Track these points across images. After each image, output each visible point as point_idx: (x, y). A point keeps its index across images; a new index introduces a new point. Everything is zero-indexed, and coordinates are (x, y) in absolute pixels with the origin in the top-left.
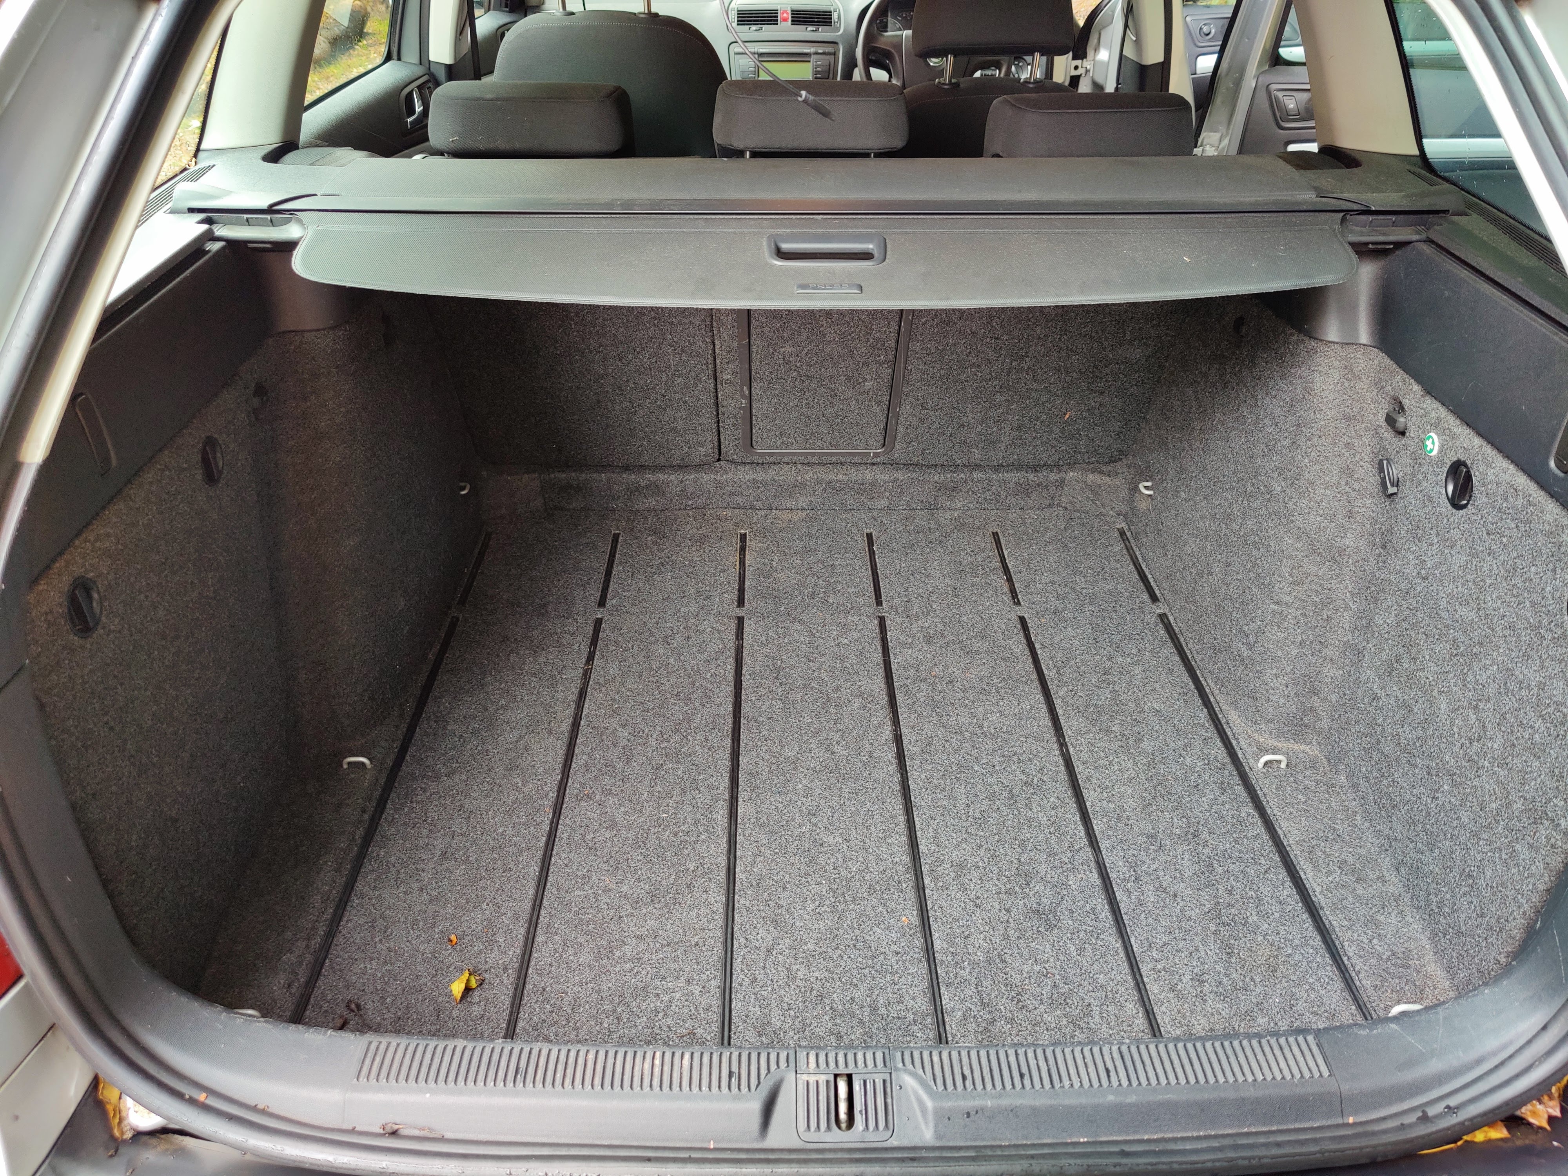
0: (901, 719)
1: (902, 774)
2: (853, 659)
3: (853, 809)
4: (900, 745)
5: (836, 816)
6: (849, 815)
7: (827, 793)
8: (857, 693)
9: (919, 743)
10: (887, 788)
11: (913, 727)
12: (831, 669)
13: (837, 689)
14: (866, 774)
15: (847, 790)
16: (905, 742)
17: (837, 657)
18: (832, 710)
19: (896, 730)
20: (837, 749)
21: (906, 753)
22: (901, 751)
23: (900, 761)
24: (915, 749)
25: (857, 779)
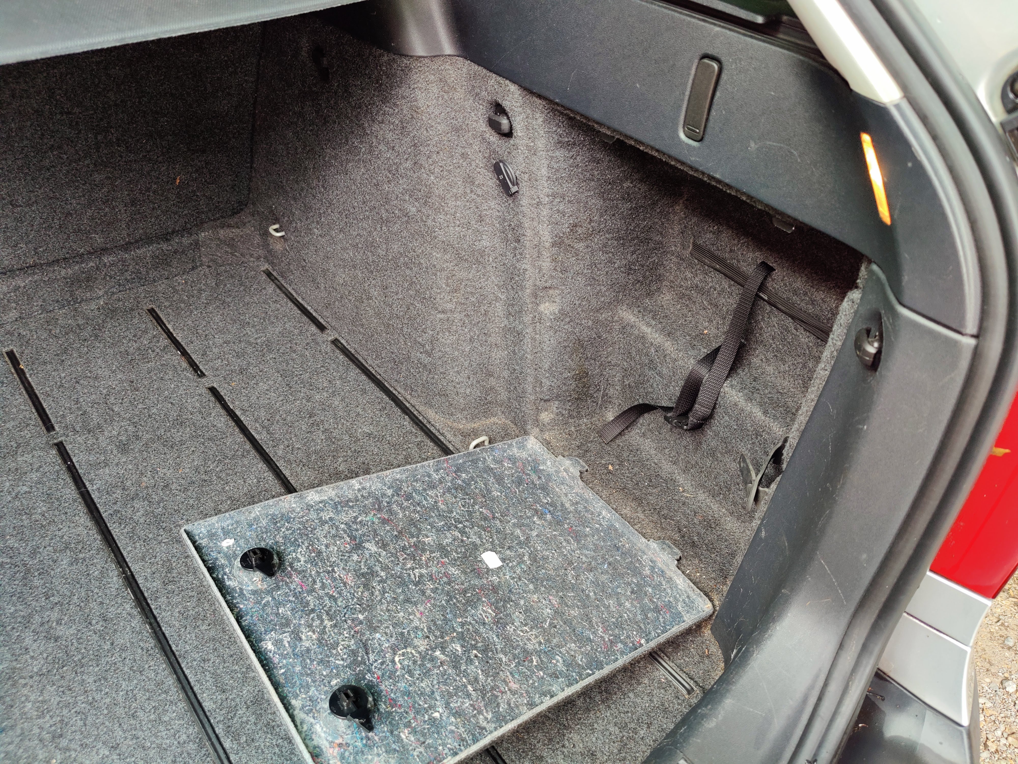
0: (125, 554)
1: (150, 624)
2: (42, 507)
3: (108, 700)
4: (136, 589)
5: (90, 720)
6: (106, 712)
7: (68, 698)
8: (60, 546)
9: (157, 575)
10: (140, 651)
11: (143, 559)
12: (19, 532)
13: (34, 553)
14: (107, 646)
15: (91, 680)
16: (140, 581)
17: (19, 512)
18: (37, 582)
19: (124, 572)
20: (60, 631)
21: (146, 595)
22: (139, 595)
23: (143, 609)
24: (155, 584)
25: (98, 658)
